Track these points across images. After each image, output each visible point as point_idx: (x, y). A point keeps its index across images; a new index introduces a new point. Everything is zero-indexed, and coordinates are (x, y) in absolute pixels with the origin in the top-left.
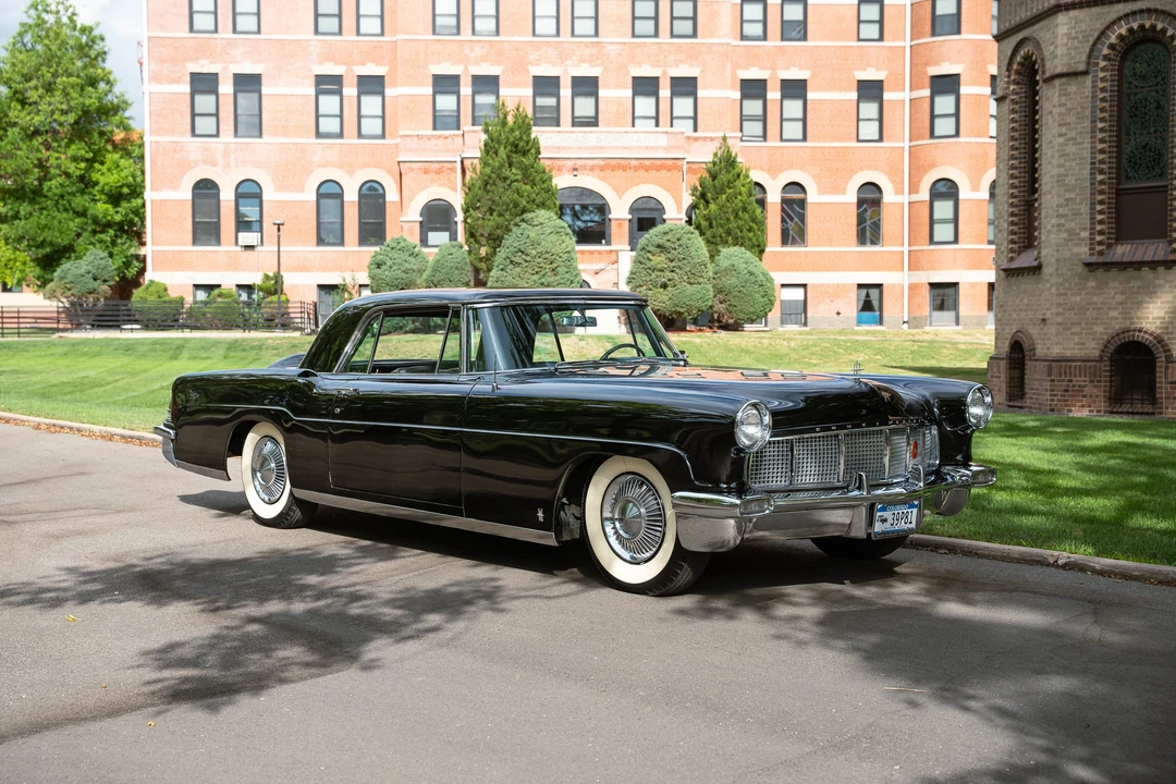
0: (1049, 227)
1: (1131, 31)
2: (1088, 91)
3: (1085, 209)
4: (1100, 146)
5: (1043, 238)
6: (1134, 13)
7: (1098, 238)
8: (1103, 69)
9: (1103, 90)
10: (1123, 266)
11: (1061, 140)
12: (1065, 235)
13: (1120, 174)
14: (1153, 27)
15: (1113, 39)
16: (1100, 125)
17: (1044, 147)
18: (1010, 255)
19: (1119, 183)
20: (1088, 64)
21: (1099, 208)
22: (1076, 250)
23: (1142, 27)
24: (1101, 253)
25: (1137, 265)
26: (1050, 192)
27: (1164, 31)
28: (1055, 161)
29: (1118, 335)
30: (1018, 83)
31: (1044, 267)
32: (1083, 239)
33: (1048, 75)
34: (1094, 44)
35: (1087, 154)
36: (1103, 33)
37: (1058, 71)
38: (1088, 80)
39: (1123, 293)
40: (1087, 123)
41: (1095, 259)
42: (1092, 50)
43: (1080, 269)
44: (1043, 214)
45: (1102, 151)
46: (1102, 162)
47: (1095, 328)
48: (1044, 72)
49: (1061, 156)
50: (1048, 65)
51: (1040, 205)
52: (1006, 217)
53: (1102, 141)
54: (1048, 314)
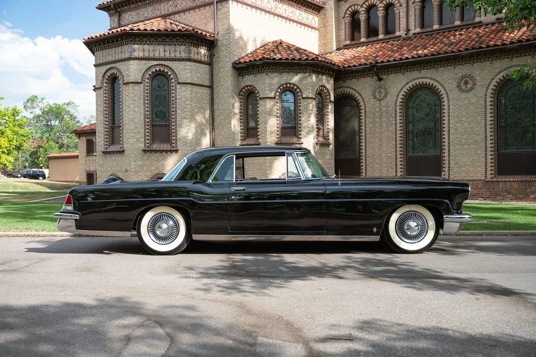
0: (128, 137)
1: (156, 71)
2: (142, 90)
3: (142, 131)
4: (147, 109)
5: (125, 140)
6: (157, 65)
7: (147, 141)
8: (147, 83)
9: (147, 90)
10: (156, 151)
11: (133, 106)
12: (135, 140)
13: (152, 120)
14: (164, 71)
15: (150, 73)
16: (147, 102)
17: (124, 107)
18: (106, 147)
19: (152, 123)
20: (142, 80)
21: (147, 131)
22: (139, 145)
23: (160, 70)
24: (148, 147)
25: (161, 151)
26: (128, 124)
27: (167, 72)
28: (131, 113)
29: (155, 175)
30: (107, 83)
31: (125, 151)
32: (142, 142)
33: (125, 82)
34: (144, 73)
35: (142, 111)
36: (147, 70)
37: (130, 81)
38: (142, 85)
39: (156, 161)
40: (142, 101)
41: (147, 149)
42: (143, 75)
43: (141, 152)
44: (125, 132)
45: (147, 111)
46: (147, 115)
47: (147, 173)
48: (123, 81)
49: (133, 111)
50: (125, 78)
51: (123, 128)
52: (103, 132)
53: (147, 107)
54: (129, 168)
